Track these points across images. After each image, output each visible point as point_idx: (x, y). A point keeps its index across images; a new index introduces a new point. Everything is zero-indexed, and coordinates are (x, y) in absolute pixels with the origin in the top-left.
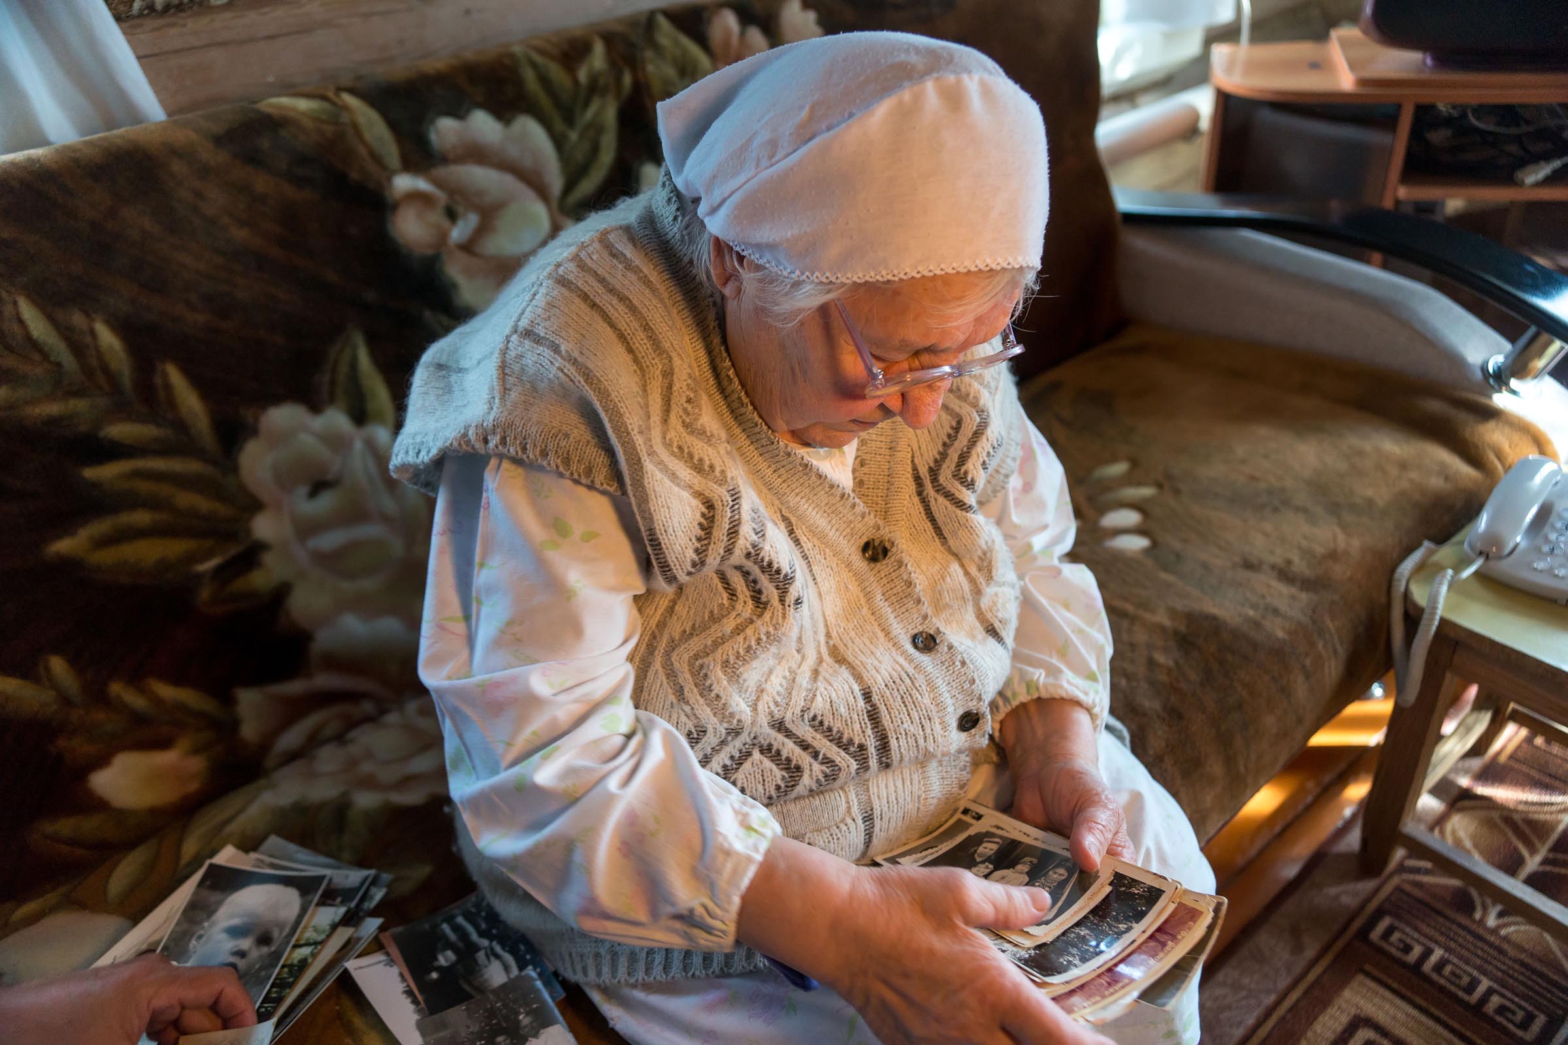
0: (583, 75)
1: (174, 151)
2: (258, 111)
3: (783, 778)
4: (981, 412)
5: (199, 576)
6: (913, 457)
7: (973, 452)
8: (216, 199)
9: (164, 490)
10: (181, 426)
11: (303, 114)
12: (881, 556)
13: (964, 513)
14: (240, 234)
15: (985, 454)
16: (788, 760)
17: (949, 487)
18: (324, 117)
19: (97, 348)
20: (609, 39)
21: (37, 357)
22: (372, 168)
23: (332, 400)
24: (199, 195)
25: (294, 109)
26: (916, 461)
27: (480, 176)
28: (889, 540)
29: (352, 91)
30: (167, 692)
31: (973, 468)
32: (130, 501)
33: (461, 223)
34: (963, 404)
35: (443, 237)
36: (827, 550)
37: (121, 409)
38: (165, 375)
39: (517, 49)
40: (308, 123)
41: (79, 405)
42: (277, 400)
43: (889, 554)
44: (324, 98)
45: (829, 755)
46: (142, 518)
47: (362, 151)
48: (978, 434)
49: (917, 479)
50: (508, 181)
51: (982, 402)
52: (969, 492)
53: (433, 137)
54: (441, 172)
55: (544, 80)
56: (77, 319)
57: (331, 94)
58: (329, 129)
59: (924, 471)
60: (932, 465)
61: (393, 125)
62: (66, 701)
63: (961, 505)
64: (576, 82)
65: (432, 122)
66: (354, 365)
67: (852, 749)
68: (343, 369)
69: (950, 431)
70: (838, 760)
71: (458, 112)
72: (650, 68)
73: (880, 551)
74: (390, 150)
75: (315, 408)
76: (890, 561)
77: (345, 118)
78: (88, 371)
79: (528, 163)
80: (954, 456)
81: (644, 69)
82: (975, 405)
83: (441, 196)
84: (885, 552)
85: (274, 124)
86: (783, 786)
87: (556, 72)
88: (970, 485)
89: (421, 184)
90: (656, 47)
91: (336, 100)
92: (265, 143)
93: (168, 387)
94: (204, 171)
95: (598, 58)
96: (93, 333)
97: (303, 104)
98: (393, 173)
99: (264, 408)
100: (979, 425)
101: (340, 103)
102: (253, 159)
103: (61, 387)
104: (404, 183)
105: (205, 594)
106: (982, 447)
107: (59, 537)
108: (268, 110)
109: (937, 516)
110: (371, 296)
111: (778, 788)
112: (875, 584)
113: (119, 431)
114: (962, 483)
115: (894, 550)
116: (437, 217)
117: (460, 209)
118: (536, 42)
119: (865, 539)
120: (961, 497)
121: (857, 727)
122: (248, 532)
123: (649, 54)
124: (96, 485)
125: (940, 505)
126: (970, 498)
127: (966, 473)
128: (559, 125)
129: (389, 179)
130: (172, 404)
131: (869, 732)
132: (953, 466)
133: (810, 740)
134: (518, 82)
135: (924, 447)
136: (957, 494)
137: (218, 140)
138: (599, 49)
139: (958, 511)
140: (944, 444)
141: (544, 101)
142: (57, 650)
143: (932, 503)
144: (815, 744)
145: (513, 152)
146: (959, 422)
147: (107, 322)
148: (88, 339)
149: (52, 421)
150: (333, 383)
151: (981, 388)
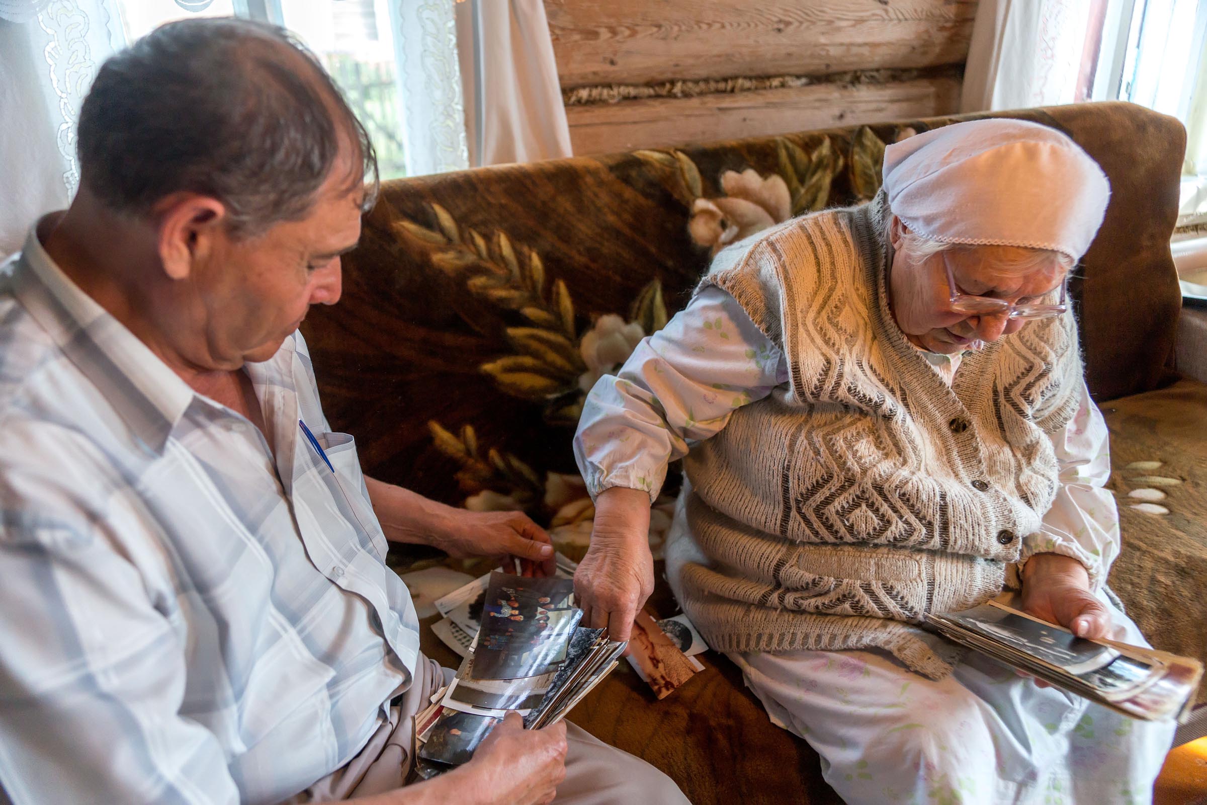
0: (814, 157)
1: (589, 171)
2: (632, 156)
3: (879, 524)
4: (1047, 364)
5: (548, 401)
6: (996, 379)
7: (1037, 385)
8: (604, 198)
9: (542, 348)
10: (559, 316)
11: (656, 160)
12: (961, 430)
13: (1022, 418)
14: (611, 218)
15: (1044, 387)
16: (883, 515)
17: (1016, 400)
18: (666, 163)
19: (530, 266)
20: (833, 138)
21: (502, 265)
22: (686, 193)
23: (636, 318)
24: (596, 195)
25: (652, 157)
26: (997, 381)
27: (743, 206)
28: (968, 421)
29: (683, 151)
30: (516, 463)
31: (1035, 392)
32: (526, 351)
33: (727, 231)
34: (1036, 357)
35: (716, 237)
36: (926, 417)
37: (533, 300)
38: (558, 287)
39: (778, 139)
40: (657, 165)
41: (514, 294)
42: (608, 311)
43: (967, 429)
44: (668, 153)
45: (909, 520)
46: (528, 361)
47: (683, 183)
48: (1042, 375)
49: (995, 392)
50: (760, 211)
51: (1049, 359)
52: (1029, 406)
53: (722, 181)
54: (723, 201)
55: (791, 157)
56: (525, 249)
57: (672, 152)
58: (667, 169)
59: (1000, 388)
60: (1007, 386)
61: (701, 172)
62: (468, 452)
63: (1021, 413)
64: (810, 160)
65: (723, 173)
66: (652, 301)
67: (924, 522)
68: (646, 302)
69: (1024, 371)
70: (914, 524)
71: (739, 170)
72: (856, 157)
73: (961, 426)
74: (698, 186)
75: (627, 320)
76: (966, 435)
77: (678, 165)
78: (523, 277)
79: (772, 202)
80: (1024, 383)
81: (852, 158)
82: (1044, 359)
83: (720, 214)
84: (965, 427)
85: (639, 163)
86: (878, 528)
87: (799, 154)
88: (1031, 403)
89: (710, 206)
90: (863, 146)
91: (674, 155)
92: (634, 173)
93: (558, 294)
94: (601, 183)
95: (825, 149)
96: (530, 258)
97: (657, 156)
98: (697, 197)
99: (601, 315)
100: (1044, 371)
101: (675, 156)
102: (626, 180)
103: (509, 283)
104: (701, 204)
105: (548, 412)
106: (1043, 384)
107: (488, 362)
108: (638, 156)
109: (1003, 416)
110: (670, 263)
111: (875, 529)
112: (953, 445)
113: (530, 312)
114: (1025, 400)
115: (971, 427)
116: (715, 225)
117: (729, 223)
118: (790, 136)
119: (953, 417)
120: (1023, 408)
121: (931, 511)
122: (577, 382)
123: (857, 149)
124: (512, 338)
125: (1007, 409)
126: (1029, 411)
127: (1030, 395)
128: (795, 183)
129: (694, 201)
130: (558, 303)
131: (938, 516)
132: (1022, 389)
133: (899, 508)
134: (776, 157)
135: (1004, 375)
136: (1021, 406)
137: (611, 169)
138: (827, 142)
139: (1018, 416)
140: (1018, 377)
141: (789, 169)
142: (472, 423)
143: (1002, 407)
144: (902, 511)
145: (766, 195)
146: (1031, 368)
147: (538, 254)
148: (527, 261)
149: (501, 300)
150: (639, 308)
151: (1051, 352)
